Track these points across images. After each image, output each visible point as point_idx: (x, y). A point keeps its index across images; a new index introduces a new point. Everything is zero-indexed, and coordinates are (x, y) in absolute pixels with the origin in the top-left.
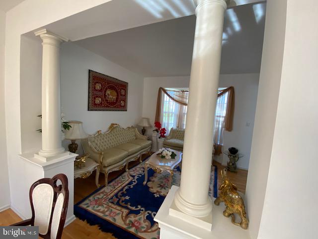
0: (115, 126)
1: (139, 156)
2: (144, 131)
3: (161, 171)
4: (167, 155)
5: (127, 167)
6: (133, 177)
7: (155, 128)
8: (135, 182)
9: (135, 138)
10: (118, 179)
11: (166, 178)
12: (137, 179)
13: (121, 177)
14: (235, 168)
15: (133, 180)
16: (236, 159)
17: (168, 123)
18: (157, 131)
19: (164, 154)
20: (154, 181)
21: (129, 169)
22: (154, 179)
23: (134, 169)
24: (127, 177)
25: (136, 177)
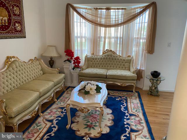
0: (13, 59)
1: (52, 95)
2: (51, 63)
3: (89, 110)
4: (91, 89)
5: (40, 111)
6: (51, 121)
7: (66, 58)
8: (55, 127)
9: (42, 72)
10: (31, 128)
11: (91, 116)
12: (57, 124)
13: (34, 125)
14: (157, 91)
15: (52, 126)
16: (158, 82)
17: (81, 50)
18: (69, 61)
19: (87, 89)
20: (78, 122)
21: (43, 112)
22: (78, 119)
23: (48, 111)
24: (42, 123)
25: (55, 122)
